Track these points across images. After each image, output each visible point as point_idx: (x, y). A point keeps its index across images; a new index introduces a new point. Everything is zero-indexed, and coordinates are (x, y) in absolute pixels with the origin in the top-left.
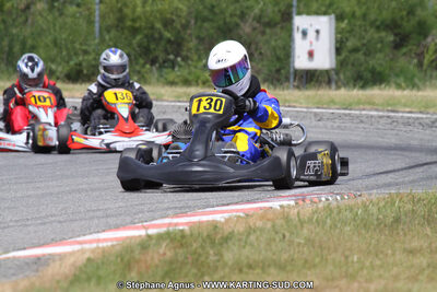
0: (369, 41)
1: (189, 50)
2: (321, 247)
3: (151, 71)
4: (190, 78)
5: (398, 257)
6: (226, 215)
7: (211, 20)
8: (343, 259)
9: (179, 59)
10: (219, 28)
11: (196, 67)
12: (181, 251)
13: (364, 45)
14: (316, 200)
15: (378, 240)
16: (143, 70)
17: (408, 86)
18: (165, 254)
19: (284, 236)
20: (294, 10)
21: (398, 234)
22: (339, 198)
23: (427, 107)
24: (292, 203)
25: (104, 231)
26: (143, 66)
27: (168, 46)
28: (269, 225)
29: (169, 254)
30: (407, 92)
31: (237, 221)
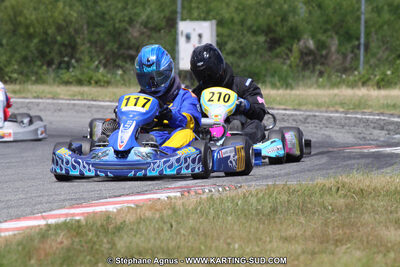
0: (246, 44)
1: (82, 52)
2: (205, 235)
3: (48, 72)
4: (83, 78)
5: (275, 244)
6: (118, 206)
7: (103, 26)
8: (225, 246)
9: (73, 61)
10: (109, 33)
11: (88, 68)
12: (77, 240)
13: (242, 48)
14: (200, 191)
15: (257, 229)
16: (41, 71)
17: (282, 86)
18: (62, 243)
19: (172, 226)
20: (179, 16)
21: (275, 222)
22: (220, 189)
23: (300, 105)
24: (179, 194)
25: (6, 221)
26: (41, 67)
27: (63, 49)
28: (157, 216)
29: (66, 242)
30: (281, 92)
31: (128, 211)
